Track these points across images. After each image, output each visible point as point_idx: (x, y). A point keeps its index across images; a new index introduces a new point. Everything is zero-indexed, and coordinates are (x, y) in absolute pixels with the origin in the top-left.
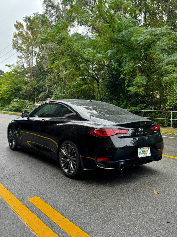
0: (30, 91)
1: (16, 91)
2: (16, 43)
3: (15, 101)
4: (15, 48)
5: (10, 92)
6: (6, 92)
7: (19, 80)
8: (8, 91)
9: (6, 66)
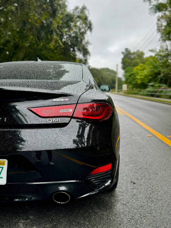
0: (169, 74)
1: (156, 75)
2: (160, 25)
3: (151, 86)
4: (159, 31)
5: (150, 77)
8: (148, 76)
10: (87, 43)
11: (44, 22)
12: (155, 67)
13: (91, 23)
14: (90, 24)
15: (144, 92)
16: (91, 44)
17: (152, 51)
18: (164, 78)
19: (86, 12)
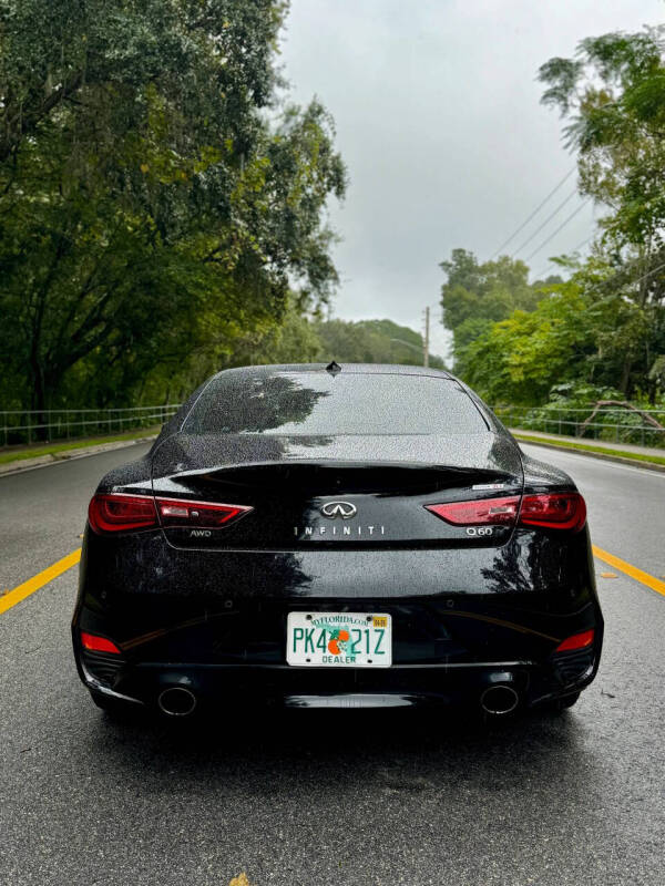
0: (628, 349)
1: (578, 353)
2: (591, 170)
3: (563, 393)
4: (587, 191)
5: (555, 360)
6: (542, 357)
7: (592, 311)
8: (549, 356)
9: (553, 263)
10: (327, 236)
11: (202, 176)
12: (576, 324)
13: (339, 163)
14: (338, 170)
15: (535, 416)
16: (338, 241)
17: (560, 261)
18: (607, 365)
19: (324, 125)
